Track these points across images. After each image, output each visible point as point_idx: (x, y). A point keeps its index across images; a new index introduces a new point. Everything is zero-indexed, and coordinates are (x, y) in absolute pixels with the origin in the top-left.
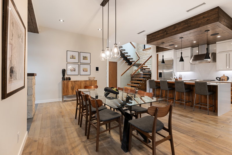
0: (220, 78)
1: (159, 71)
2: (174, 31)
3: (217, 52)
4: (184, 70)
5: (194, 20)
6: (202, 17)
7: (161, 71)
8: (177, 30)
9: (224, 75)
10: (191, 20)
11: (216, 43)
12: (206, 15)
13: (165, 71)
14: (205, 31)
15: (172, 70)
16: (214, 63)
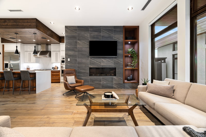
0: (54, 68)
1: (5, 62)
2: (4, 24)
3: (51, 51)
4: (30, 62)
5: (21, 21)
6: (26, 21)
7: (7, 62)
8: (7, 25)
9: (56, 66)
10: (19, 21)
11: (51, 45)
12: (29, 21)
13: (12, 62)
14: (34, 33)
15: (19, 61)
16: (49, 58)
